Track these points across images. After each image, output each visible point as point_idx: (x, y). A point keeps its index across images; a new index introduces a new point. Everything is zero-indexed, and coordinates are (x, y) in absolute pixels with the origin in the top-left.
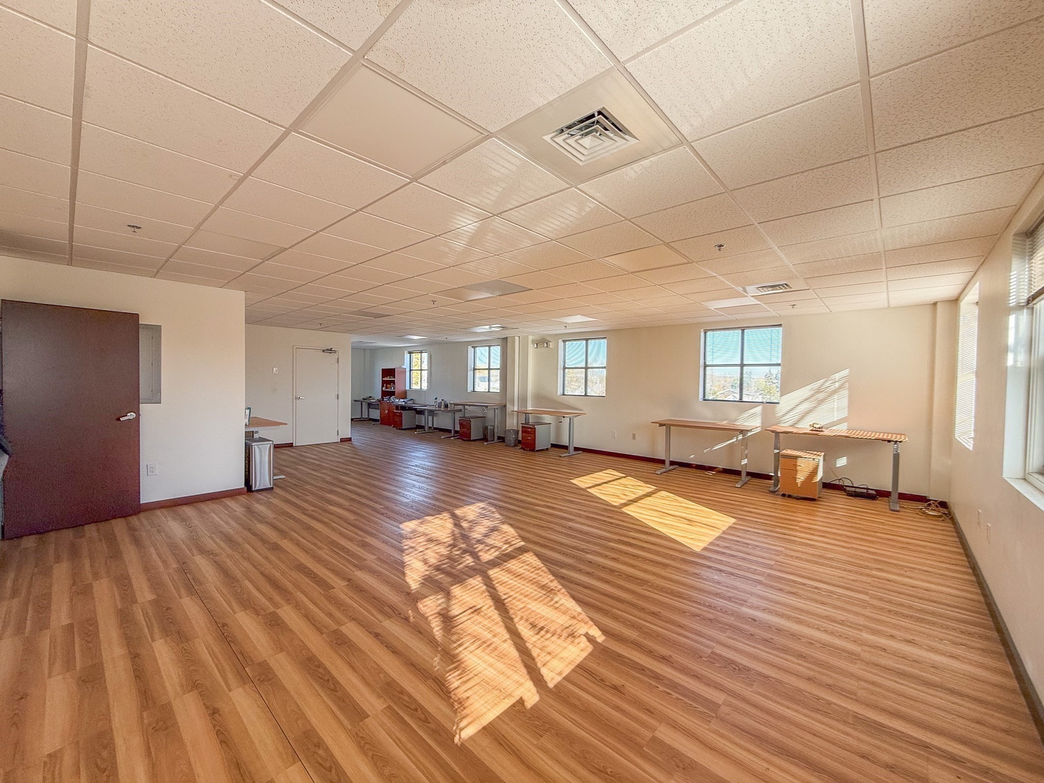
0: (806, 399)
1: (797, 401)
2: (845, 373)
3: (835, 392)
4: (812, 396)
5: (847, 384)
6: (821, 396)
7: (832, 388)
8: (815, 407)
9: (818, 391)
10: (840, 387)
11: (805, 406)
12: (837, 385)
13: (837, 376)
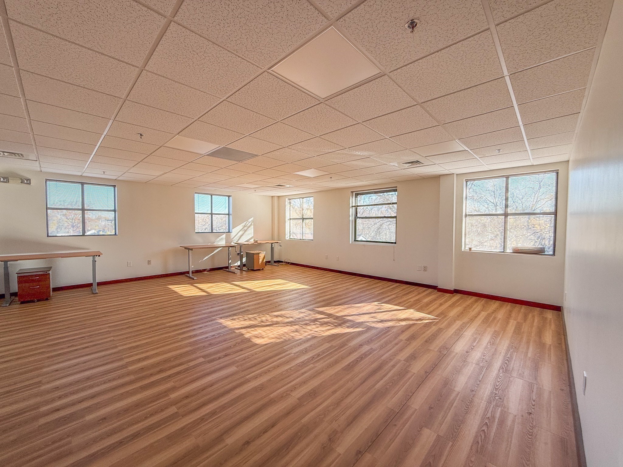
0: (241, 230)
1: (239, 231)
2: (252, 219)
3: (249, 227)
4: (243, 228)
5: (253, 223)
6: (246, 228)
7: (249, 225)
8: (244, 233)
9: (245, 226)
10: (251, 225)
11: (241, 233)
12: (250, 223)
13: (250, 220)
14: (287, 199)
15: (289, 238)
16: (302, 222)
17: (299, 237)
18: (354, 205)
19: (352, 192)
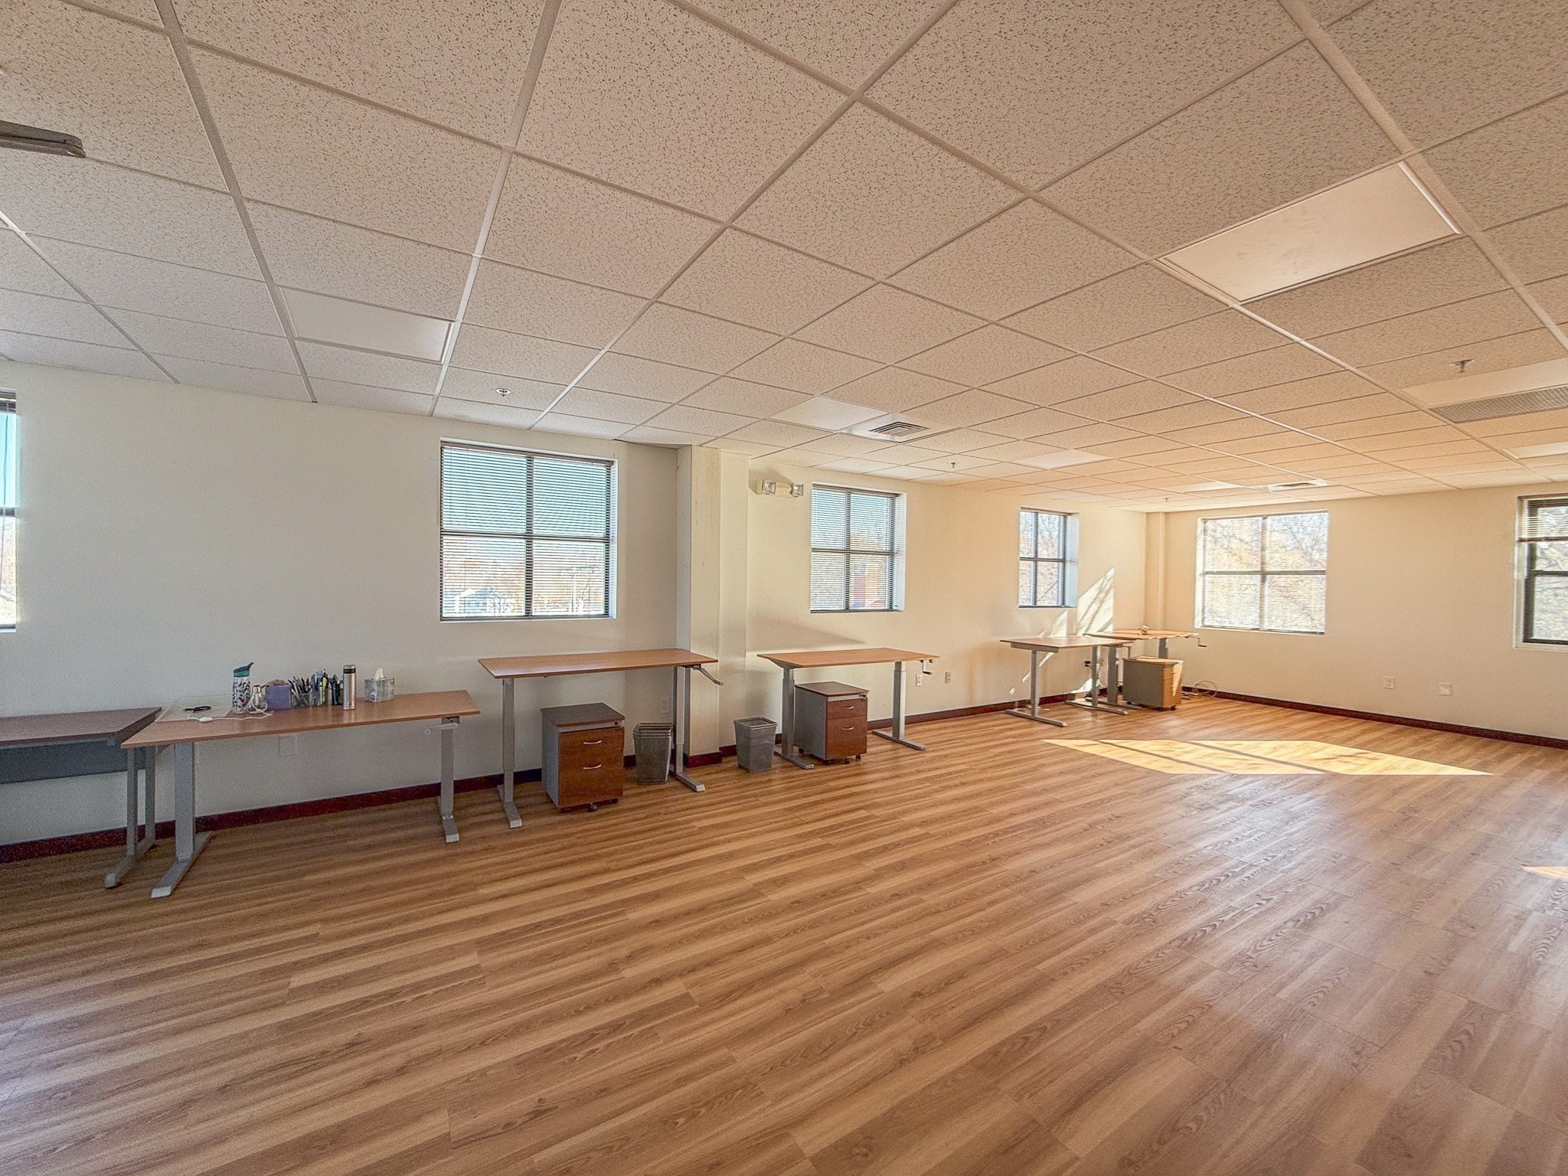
0: (1094, 601)
1: (1089, 602)
2: (1112, 572)
3: (1108, 592)
4: (1097, 596)
5: (1113, 584)
7: (1107, 588)
8: (1099, 609)
9: (1100, 591)
12: (1109, 584)
13: (1109, 574)
14: (1199, 519)
15: (1200, 625)
16: (1259, 583)
17: (1250, 621)
18: (1525, 536)
19: (1519, 498)
